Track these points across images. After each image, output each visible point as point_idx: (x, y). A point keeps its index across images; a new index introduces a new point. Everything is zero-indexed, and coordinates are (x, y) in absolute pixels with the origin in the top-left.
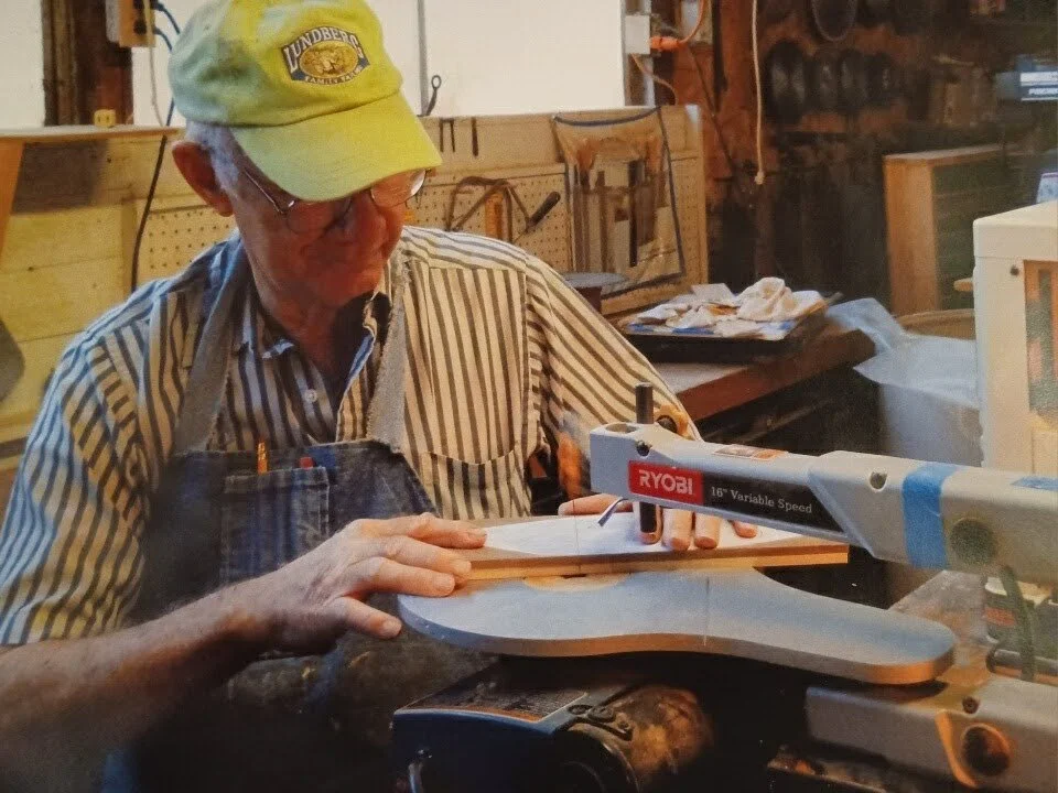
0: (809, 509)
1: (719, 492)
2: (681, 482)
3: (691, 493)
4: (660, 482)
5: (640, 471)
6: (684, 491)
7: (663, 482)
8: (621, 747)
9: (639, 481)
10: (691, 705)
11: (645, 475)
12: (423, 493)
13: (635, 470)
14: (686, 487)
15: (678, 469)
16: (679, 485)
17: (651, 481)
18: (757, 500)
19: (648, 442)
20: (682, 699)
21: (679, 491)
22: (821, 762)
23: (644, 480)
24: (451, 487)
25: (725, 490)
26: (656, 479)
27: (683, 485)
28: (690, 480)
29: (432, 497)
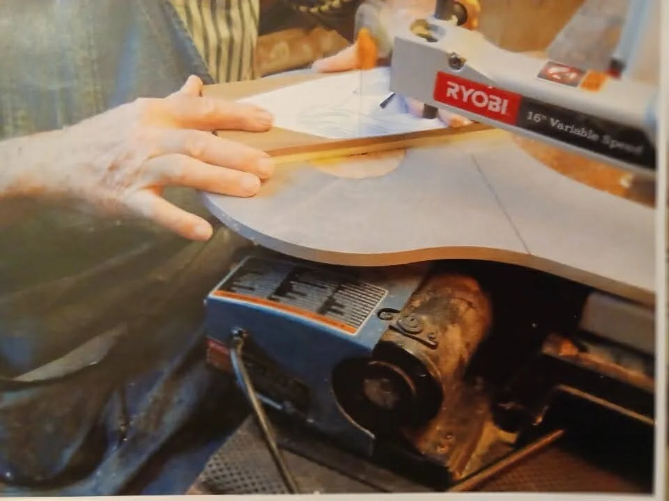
0: (639, 150)
1: (537, 118)
2: (494, 101)
3: (503, 112)
4: (470, 97)
5: (450, 83)
6: (497, 110)
7: (474, 97)
8: (430, 355)
9: (446, 92)
10: (476, 294)
11: (453, 87)
12: (176, 14)
13: (443, 82)
14: (499, 105)
15: (494, 88)
16: (492, 103)
17: (460, 94)
18: (581, 132)
19: (461, 54)
20: (467, 289)
21: (490, 108)
22: (585, 344)
23: (452, 92)
24: (200, 7)
25: (545, 117)
26: (466, 94)
27: (497, 104)
28: (506, 102)
29: (183, 18)
